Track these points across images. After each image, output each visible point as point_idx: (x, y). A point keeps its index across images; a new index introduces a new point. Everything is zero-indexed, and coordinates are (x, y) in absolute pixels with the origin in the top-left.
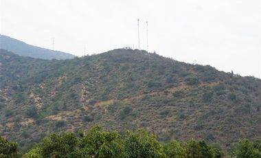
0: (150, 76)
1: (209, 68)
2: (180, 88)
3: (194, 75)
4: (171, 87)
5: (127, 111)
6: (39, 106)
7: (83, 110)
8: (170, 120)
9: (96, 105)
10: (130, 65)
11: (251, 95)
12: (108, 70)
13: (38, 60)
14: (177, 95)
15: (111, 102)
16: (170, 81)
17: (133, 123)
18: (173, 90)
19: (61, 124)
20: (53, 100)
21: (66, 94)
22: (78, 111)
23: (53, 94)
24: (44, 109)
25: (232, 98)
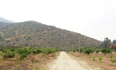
0: (37, 28)
1: (54, 26)
2: (45, 32)
3: (49, 28)
4: (42, 31)
5: (29, 38)
6: (3, 36)
7: (16, 37)
8: (41, 40)
9: (20, 36)
10: (32, 25)
11: (64, 34)
12: (25, 26)
13: (6, 23)
14: (44, 33)
15: (25, 35)
16: (42, 30)
17: (31, 41)
18: (43, 32)
19: (9, 41)
20: (8, 34)
21: (12, 32)
22: (15, 37)
23: (8, 32)
24: (4, 37)
25: (59, 35)
